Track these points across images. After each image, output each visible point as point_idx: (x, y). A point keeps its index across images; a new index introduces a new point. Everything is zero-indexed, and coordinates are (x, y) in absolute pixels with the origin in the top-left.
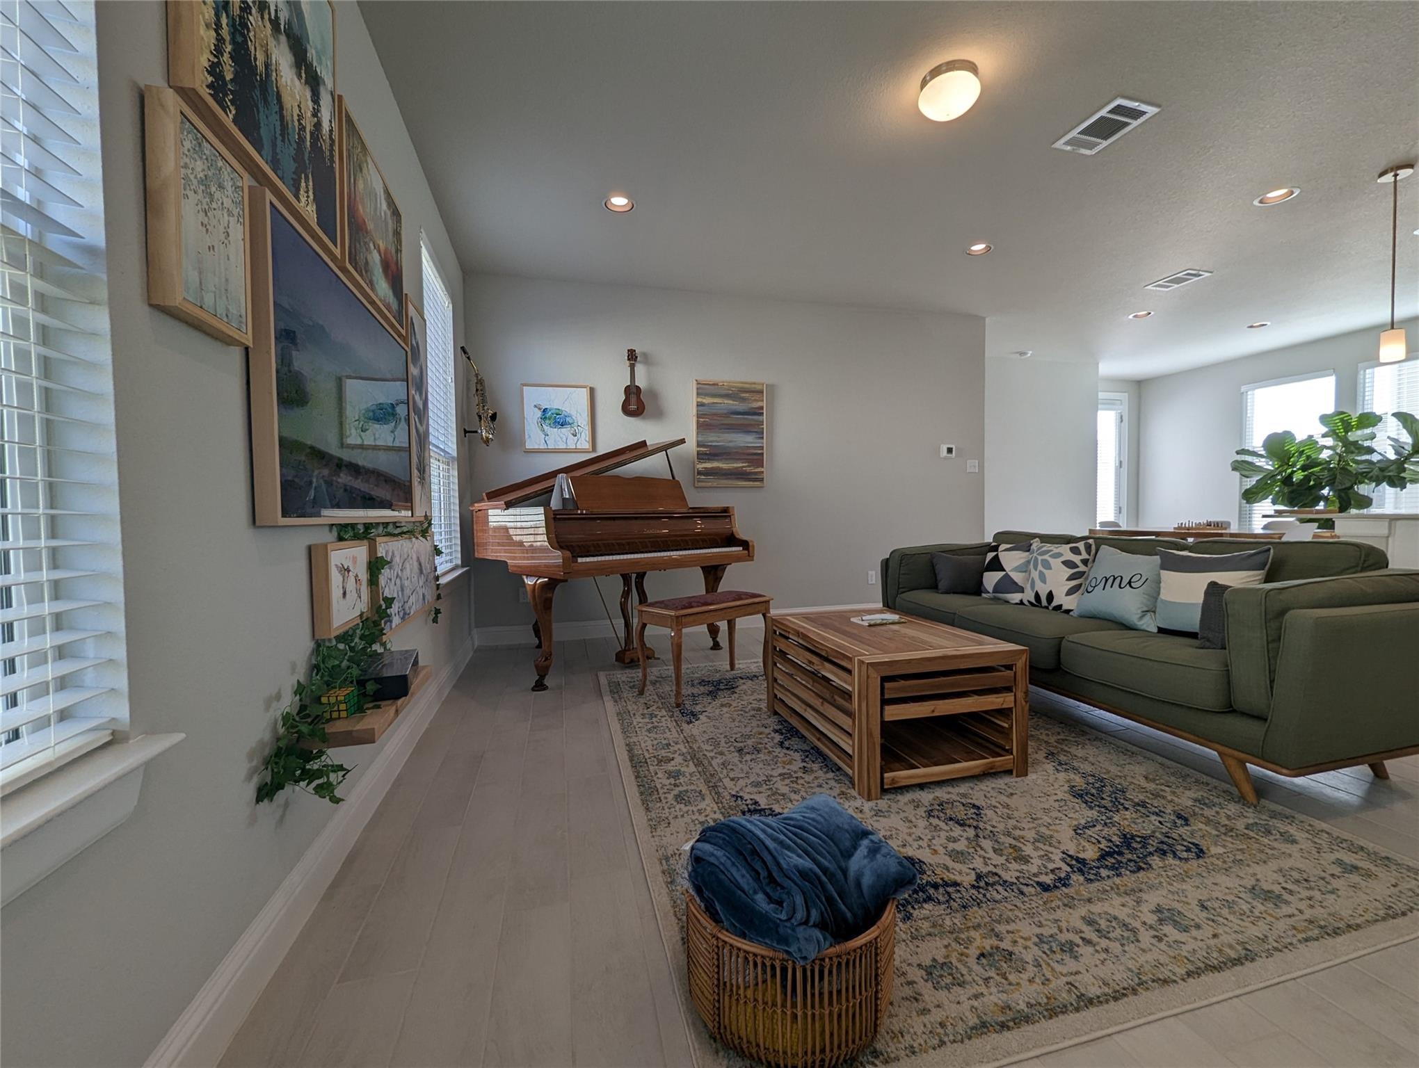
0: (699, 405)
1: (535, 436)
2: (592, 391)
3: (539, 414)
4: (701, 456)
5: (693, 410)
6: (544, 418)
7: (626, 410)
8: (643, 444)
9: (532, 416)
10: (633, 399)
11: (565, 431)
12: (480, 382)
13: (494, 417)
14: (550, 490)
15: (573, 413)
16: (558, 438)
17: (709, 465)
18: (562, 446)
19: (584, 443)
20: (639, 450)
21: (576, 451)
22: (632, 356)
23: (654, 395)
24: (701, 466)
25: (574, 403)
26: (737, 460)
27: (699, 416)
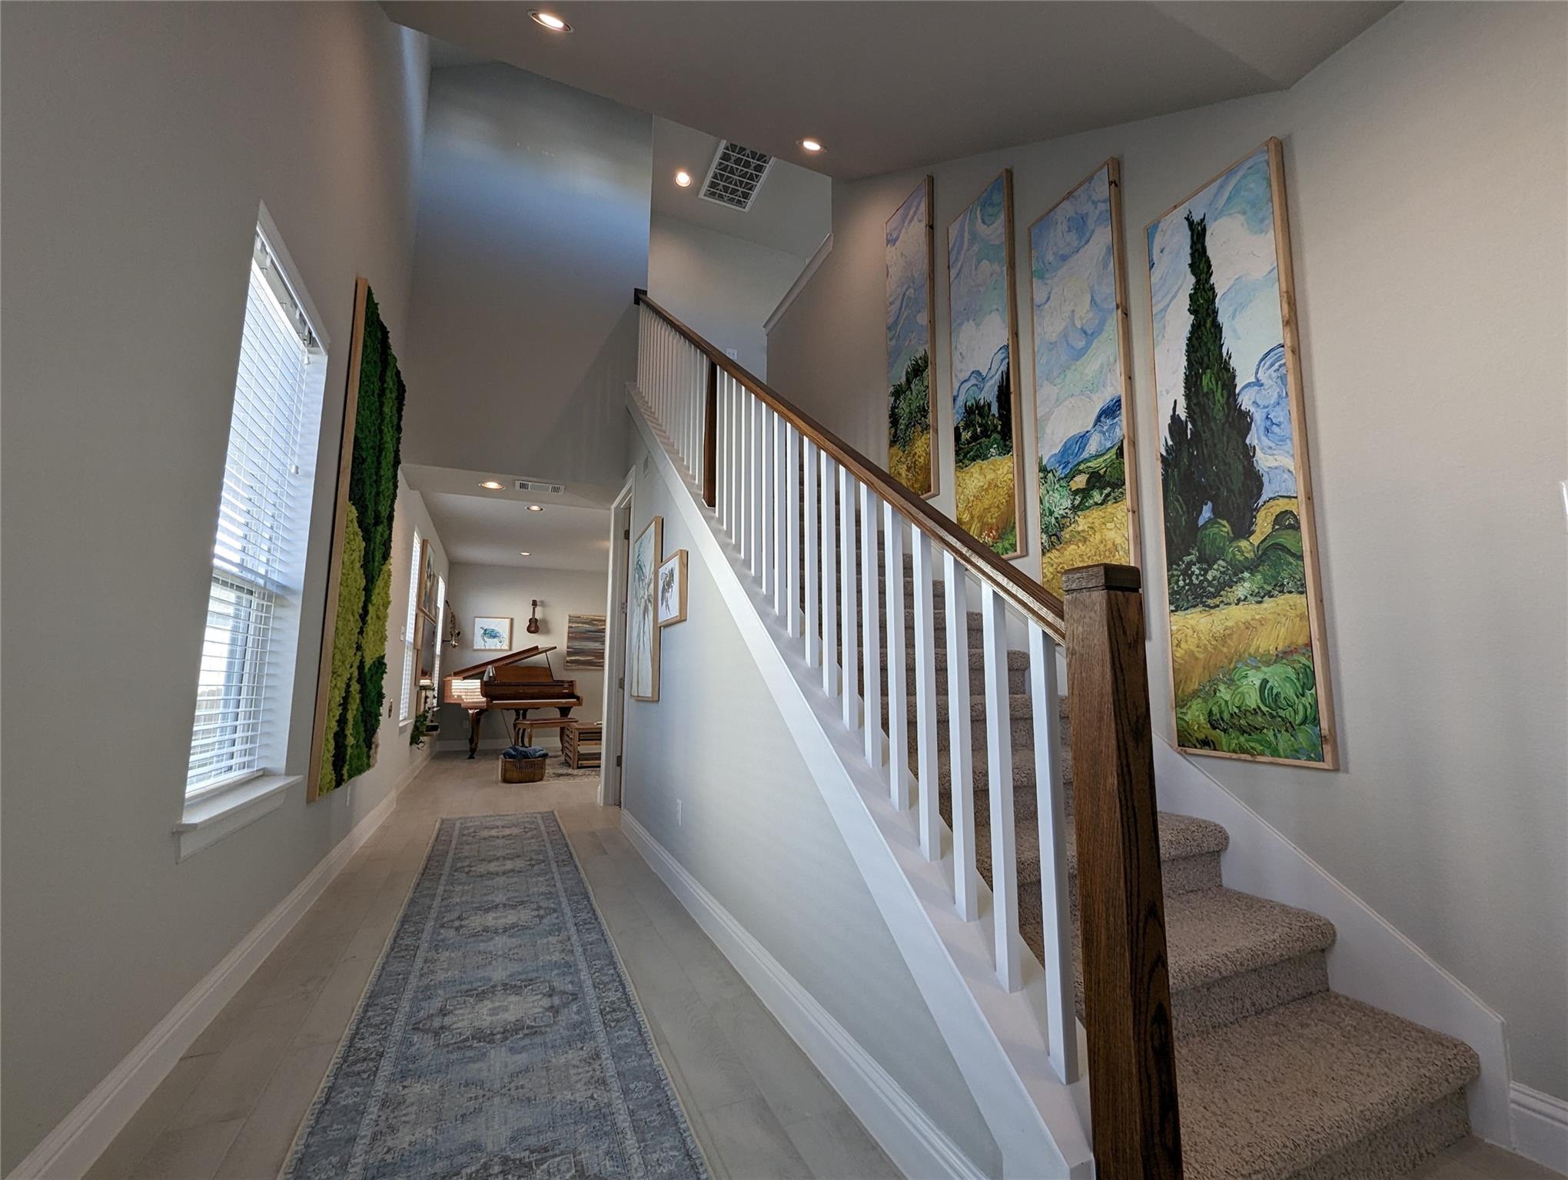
0: (570, 627)
1: (479, 643)
2: (512, 620)
3: (483, 631)
4: (569, 654)
5: (566, 630)
6: (485, 634)
7: (529, 630)
8: (536, 648)
9: (479, 632)
10: (533, 625)
11: (496, 640)
12: (453, 616)
13: (459, 634)
14: (484, 672)
15: (501, 631)
16: (492, 643)
17: (573, 658)
18: (494, 648)
19: (506, 647)
20: (535, 650)
21: (501, 650)
22: (535, 603)
23: (545, 621)
24: (568, 659)
25: (502, 626)
26: (589, 656)
27: (569, 633)
